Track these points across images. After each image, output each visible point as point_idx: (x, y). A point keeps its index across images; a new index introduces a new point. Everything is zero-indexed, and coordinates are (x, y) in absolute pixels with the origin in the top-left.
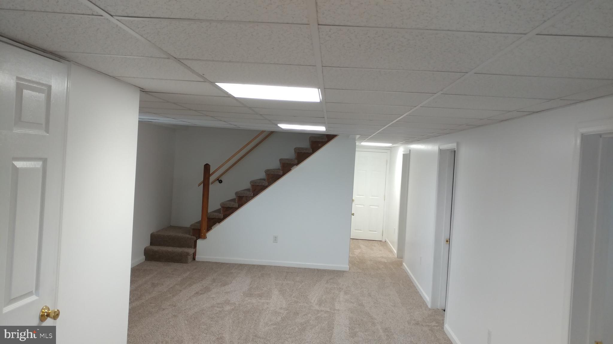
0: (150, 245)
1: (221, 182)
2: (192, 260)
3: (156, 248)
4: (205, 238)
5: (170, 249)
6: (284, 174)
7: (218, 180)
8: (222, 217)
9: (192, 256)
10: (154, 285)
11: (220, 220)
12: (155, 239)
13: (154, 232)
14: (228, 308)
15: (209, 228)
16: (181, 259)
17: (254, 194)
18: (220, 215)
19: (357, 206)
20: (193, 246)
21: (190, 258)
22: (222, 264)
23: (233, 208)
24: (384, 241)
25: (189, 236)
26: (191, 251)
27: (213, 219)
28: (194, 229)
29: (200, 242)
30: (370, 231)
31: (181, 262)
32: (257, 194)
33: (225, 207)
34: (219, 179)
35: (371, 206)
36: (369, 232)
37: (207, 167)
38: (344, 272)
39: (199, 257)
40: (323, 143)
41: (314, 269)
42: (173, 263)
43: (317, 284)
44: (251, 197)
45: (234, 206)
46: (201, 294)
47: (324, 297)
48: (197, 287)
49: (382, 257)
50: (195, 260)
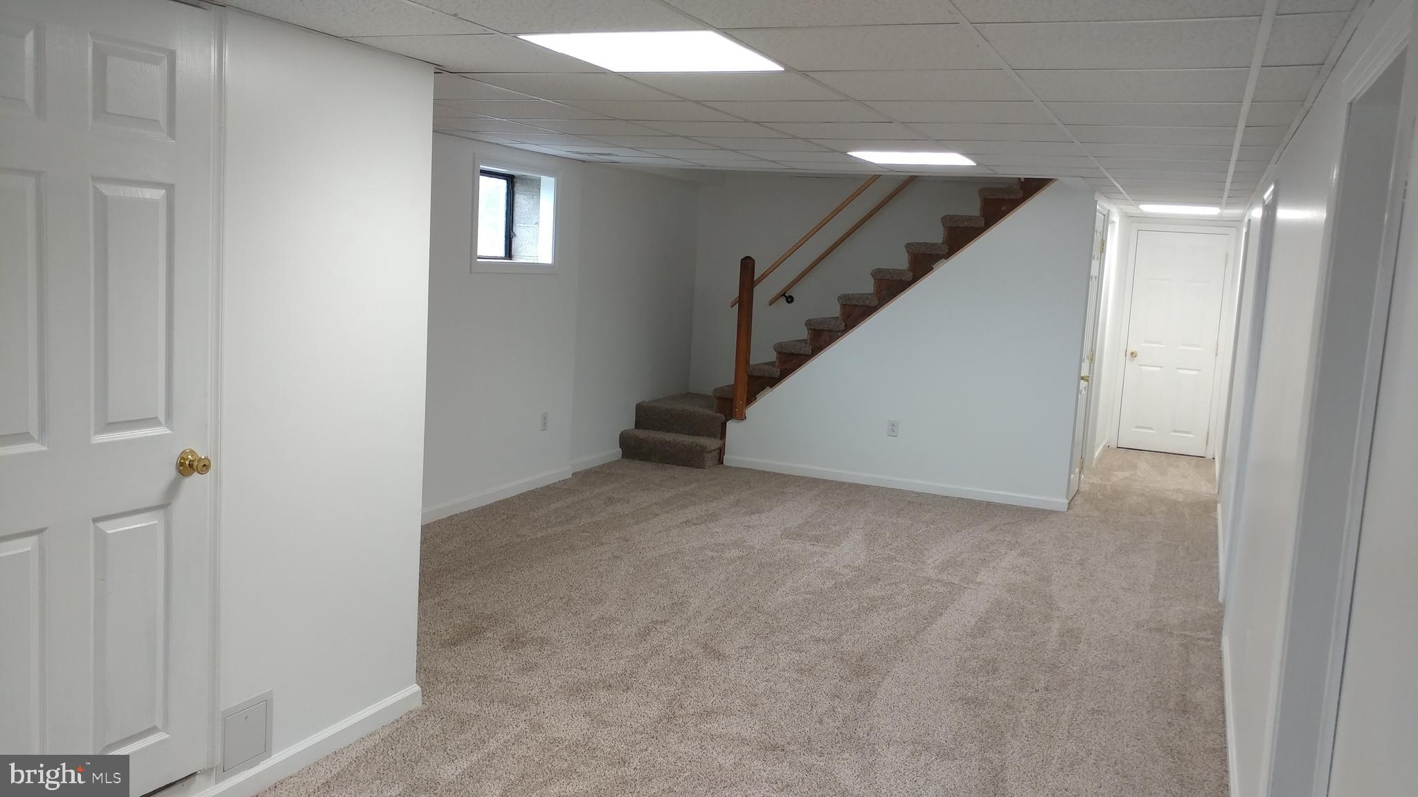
0: (636, 428)
1: (790, 300)
2: (716, 462)
3: (642, 434)
4: (742, 417)
5: (670, 437)
6: (916, 279)
7: (784, 295)
8: (778, 374)
9: (715, 454)
10: (610, 501)
11: (773, 382)
12: (646, 416)
13: (644, 402)
14: (734, 553)
15: (751, 398)
16: (690, 459)
17: (846, 326)
18: (774, 369)
19: (1143, 367)
20: (719, 435)
21: (710, 459)
22: (775, 474)
23: (800, 355)
24: (1209, 456)
25: (711, 412)
26: (712, 443)
27: (759, 377)
28: (719, 398)
29: (732, 426)
30: (1175, 431)
31: (691, 466)
32: (855, 326)
33: (785, 353)
34: (787, 295)
35: (1179, 371)
36: (1174, 434)
37: (747, 264)
38: (1052, 512)
39: (732, 458)
40: (1014, 204)
41: (981, 503)
42: (675, 466)
43: (963, 531)
44: (840, 331)
45: (802, 352)
46: (694, 524)
47: (965, 556)
48: (691, 512)
49: (1179, 491)
50: (722, 463)
